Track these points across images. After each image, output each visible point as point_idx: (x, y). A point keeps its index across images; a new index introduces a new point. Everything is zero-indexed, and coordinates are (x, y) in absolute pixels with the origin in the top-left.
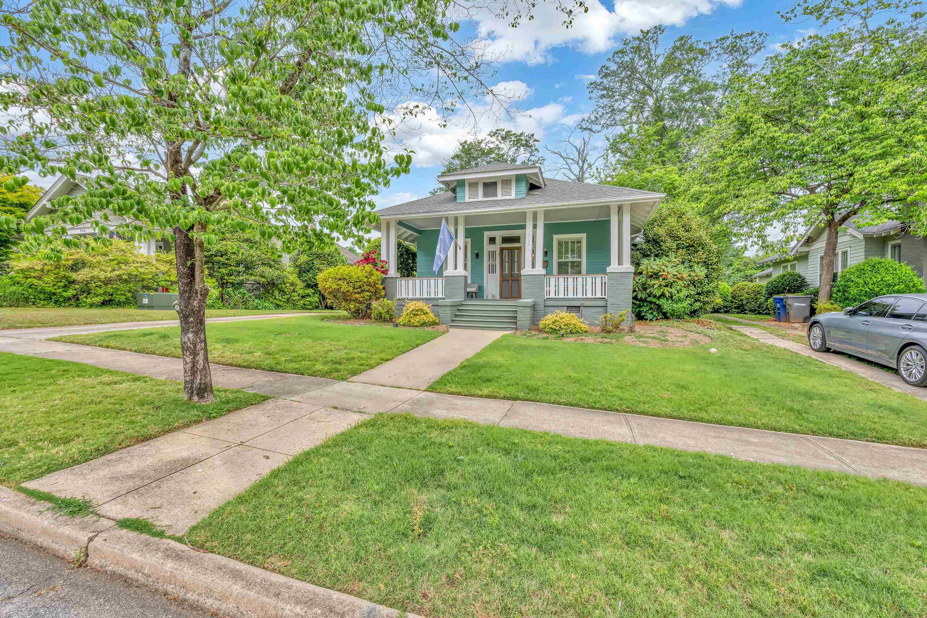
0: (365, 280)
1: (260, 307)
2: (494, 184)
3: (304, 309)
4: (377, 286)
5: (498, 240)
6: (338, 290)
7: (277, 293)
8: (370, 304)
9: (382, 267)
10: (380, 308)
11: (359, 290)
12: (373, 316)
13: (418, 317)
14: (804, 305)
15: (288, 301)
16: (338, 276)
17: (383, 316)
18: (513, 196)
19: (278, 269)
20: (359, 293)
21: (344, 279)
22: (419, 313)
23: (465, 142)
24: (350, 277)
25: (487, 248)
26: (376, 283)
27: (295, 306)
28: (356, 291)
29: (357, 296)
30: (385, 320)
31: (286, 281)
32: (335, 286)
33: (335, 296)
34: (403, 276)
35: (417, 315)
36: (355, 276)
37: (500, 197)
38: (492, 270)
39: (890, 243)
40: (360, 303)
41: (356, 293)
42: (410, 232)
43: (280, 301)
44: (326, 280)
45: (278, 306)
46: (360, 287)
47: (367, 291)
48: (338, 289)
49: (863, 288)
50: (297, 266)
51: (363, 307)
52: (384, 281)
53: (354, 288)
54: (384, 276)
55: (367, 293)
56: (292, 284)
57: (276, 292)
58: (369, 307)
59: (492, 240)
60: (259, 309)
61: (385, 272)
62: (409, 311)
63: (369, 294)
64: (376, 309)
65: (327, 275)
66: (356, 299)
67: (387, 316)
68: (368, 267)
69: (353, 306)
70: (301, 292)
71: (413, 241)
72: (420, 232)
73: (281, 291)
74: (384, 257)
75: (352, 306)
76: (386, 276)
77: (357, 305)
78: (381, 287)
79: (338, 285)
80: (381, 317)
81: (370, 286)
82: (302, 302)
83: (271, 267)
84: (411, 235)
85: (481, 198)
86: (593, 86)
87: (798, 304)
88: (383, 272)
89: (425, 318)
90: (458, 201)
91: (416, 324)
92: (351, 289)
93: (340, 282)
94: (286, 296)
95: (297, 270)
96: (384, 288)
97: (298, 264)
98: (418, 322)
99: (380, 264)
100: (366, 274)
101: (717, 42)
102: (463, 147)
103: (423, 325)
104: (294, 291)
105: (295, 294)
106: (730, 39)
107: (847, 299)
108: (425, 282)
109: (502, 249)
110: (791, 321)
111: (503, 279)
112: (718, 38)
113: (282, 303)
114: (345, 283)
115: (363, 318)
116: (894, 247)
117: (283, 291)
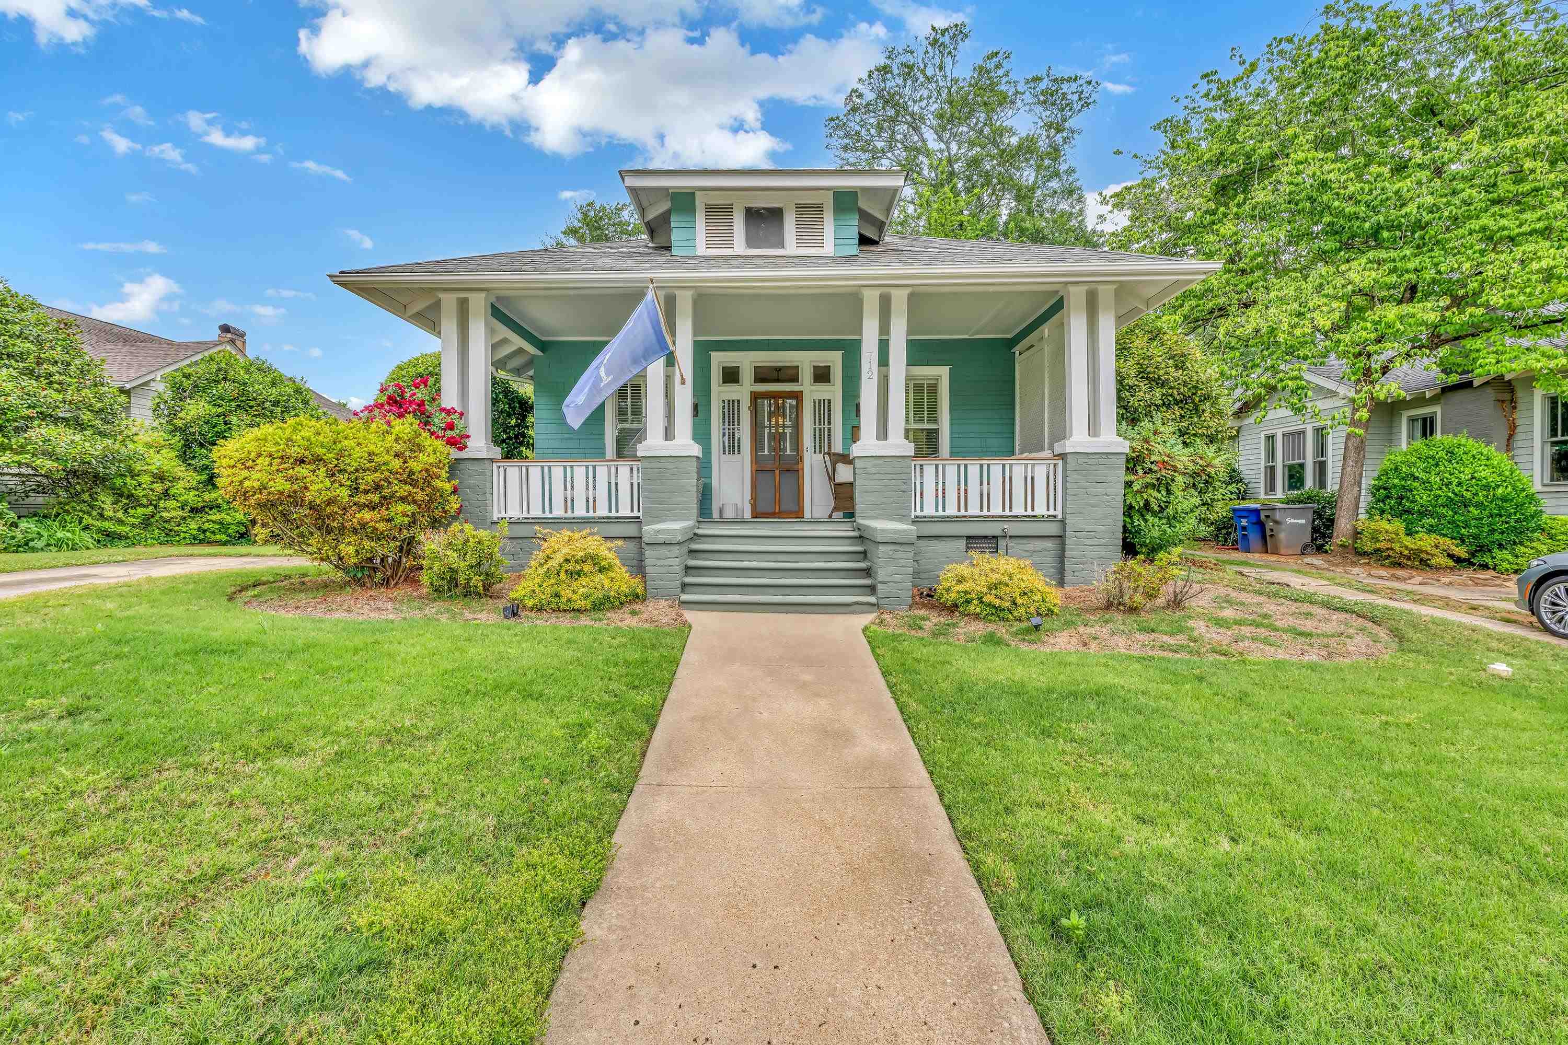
0: (396, 464)
1: (40, 544)
2: (776, 214)
3: (201, 542)
4: (438, 483)
5: (747, 376)
6: (295, 499)
7: (109, 500)
8: (411, 541)
9: (450, 426)
10: (452, 555)
11: (375, 498)
12: (425, 578)
13: (584, 581)
14: (1303, 521)
15: (146, 522)
16: (295, 451)
17: (462, 581)
18: (829, 249)
19: (103, 434)
20: (372, 507)
21: (318, 459)
22: (587, 568)
23: (591, 204)
24: (340, 455)
25: (720, 392)
26: (430, 476)
27: (169, 536)
28: (362, 499)
29: (367, 515)
30: (468, 593)
31: (138, 467)
32: (280, 485)
33: (284, 515)
34: (508, 456)
35: (579, 573)
36: (357, 453)
37: (791, 247)
38: (732, 447)
39: (1405, 415)
40: (378, 537)
41: (361, 507)
42: (518, 342)
43: (120, 522)
44: (247, 463)
45: (110, 538)
46: (377, 487)
47: (403, 499)
48: (293, 495)
49: (1439, 492)
50: (176, 429)
51: (388, 550)
52: (454, 467)
53: (355, 490)
54: (454, 453)
55: (401, 507)
56: (160, 477)
57: (106, 501)
58: (408, 547)
59: (731, 376)
60: (34, 550)
61: (457, 442)
62: (554, 563)
63: (410, 509)
64: (436, 557)
65: (252, 447)
66: (363, 525)
67: (477, 581)
68: (405, 426)
69: (351, 550)
70: (191, 497)
71: (518, 372)
72: (543, 346)
73: (122, 495)
74: (450, 399)
75: (348, 550)
76: (463, 455)
77: (367, 544)
78: (448, 487)
79: (292, 480)
80: (454, 582)
81: (414, 484)
82: (194, 526)
83: (80, 426)
84: (521, 351)
85: (739, 246)
86: (833, 124)
87: (1293, 521)
88: (451, 442)
89: (607, 583)
90: (675, 251)
91: (581, 604)
92: (344, 493)
93: (302, 471)
94: (140, 511)
95: (177, 440)
96: (455, 491)
97: (179, 423)
98: (586, 597)
99: (439, 420)
100: (398, 448)
101: (1027, 82)
102: (585, 215)
103: (603, 605)
104: (166, 494)
105: (172, 504)
106: (1046, 81)
107: (1408, 512)
108: (558, 472)
109: (756, 397)
110: (1283, 551)
111: (759, 470)
112: (1030, 77)
113: (127, 529)
114: (322, 472)
115: (386, 582)
116: (1412, 420)
117: (130, 496)
